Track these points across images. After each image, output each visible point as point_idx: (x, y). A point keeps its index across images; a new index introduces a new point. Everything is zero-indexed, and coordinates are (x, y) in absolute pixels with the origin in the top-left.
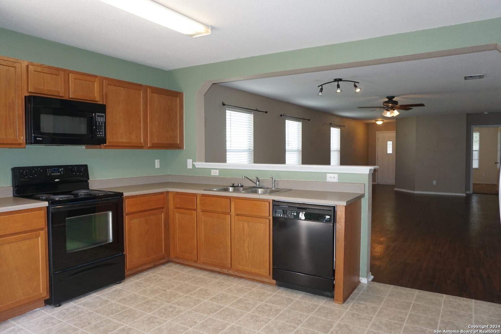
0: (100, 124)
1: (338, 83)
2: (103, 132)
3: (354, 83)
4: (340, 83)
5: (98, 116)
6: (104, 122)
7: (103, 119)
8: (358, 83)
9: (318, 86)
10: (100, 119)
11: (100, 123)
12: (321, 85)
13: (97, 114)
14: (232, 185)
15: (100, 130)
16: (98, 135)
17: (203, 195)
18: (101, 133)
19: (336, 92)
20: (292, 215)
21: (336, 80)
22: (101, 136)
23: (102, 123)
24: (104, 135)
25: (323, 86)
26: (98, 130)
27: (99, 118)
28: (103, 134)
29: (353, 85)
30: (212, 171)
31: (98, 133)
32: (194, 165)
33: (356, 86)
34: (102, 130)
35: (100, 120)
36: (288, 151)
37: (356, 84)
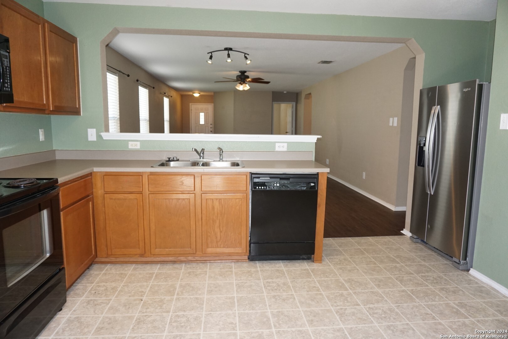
1: (228, 52)
3: (244, 54)
4: (230, 52)
8: (248, 55)
9: (208, 53)
12: (211, 53)
14: (168, 159)
17: (152, 174)
19: (227, 61)
20: (275, 186)
21: (226, 49)
25: (212, 53)
29: (244, 56)
30: (130, 143)
32: (99, 137)
33: (246, 58)
36: (142, 120)
37: (246, 55)
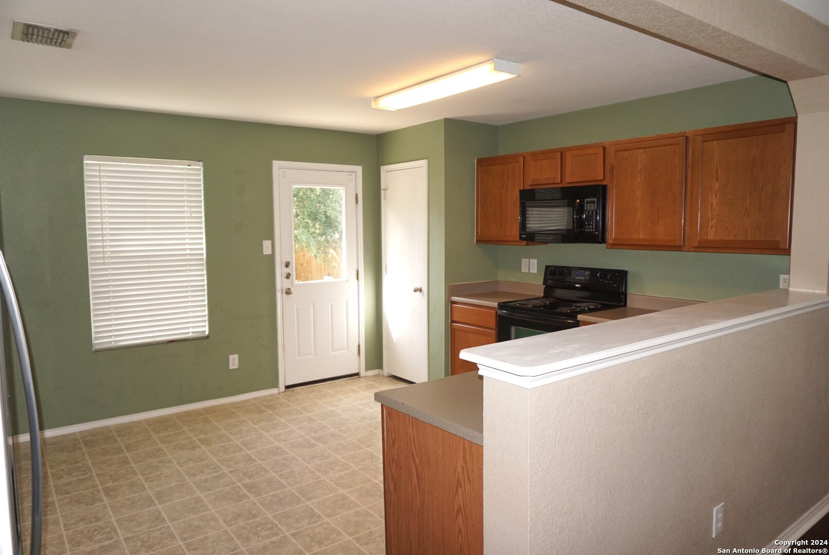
0: (590, 214)
2: (594, 225)
5: (588, 203)
6: (595, 210)
7: (594, 206)
10: (591, 206)
11: (590, 212)
13: (586, 200)
15: (590, 222)
16: (586, 230)
18: (591, 227)
22: (591, 230)
23: (592, 213)
24: (595, 229)
26: (586, 223)
27: (589, 205)
28: (594, 227)
31: (587, 227)
34: (593, 222)
35: (591, 209)
